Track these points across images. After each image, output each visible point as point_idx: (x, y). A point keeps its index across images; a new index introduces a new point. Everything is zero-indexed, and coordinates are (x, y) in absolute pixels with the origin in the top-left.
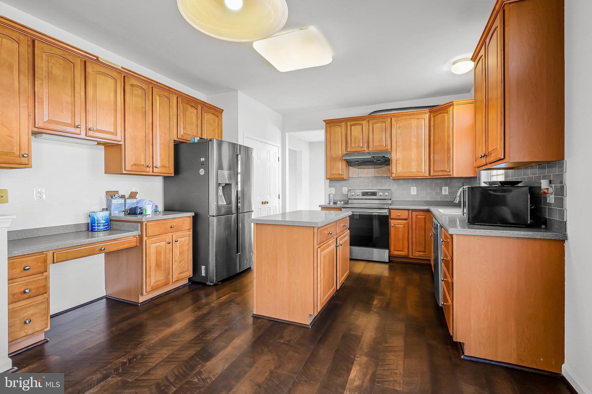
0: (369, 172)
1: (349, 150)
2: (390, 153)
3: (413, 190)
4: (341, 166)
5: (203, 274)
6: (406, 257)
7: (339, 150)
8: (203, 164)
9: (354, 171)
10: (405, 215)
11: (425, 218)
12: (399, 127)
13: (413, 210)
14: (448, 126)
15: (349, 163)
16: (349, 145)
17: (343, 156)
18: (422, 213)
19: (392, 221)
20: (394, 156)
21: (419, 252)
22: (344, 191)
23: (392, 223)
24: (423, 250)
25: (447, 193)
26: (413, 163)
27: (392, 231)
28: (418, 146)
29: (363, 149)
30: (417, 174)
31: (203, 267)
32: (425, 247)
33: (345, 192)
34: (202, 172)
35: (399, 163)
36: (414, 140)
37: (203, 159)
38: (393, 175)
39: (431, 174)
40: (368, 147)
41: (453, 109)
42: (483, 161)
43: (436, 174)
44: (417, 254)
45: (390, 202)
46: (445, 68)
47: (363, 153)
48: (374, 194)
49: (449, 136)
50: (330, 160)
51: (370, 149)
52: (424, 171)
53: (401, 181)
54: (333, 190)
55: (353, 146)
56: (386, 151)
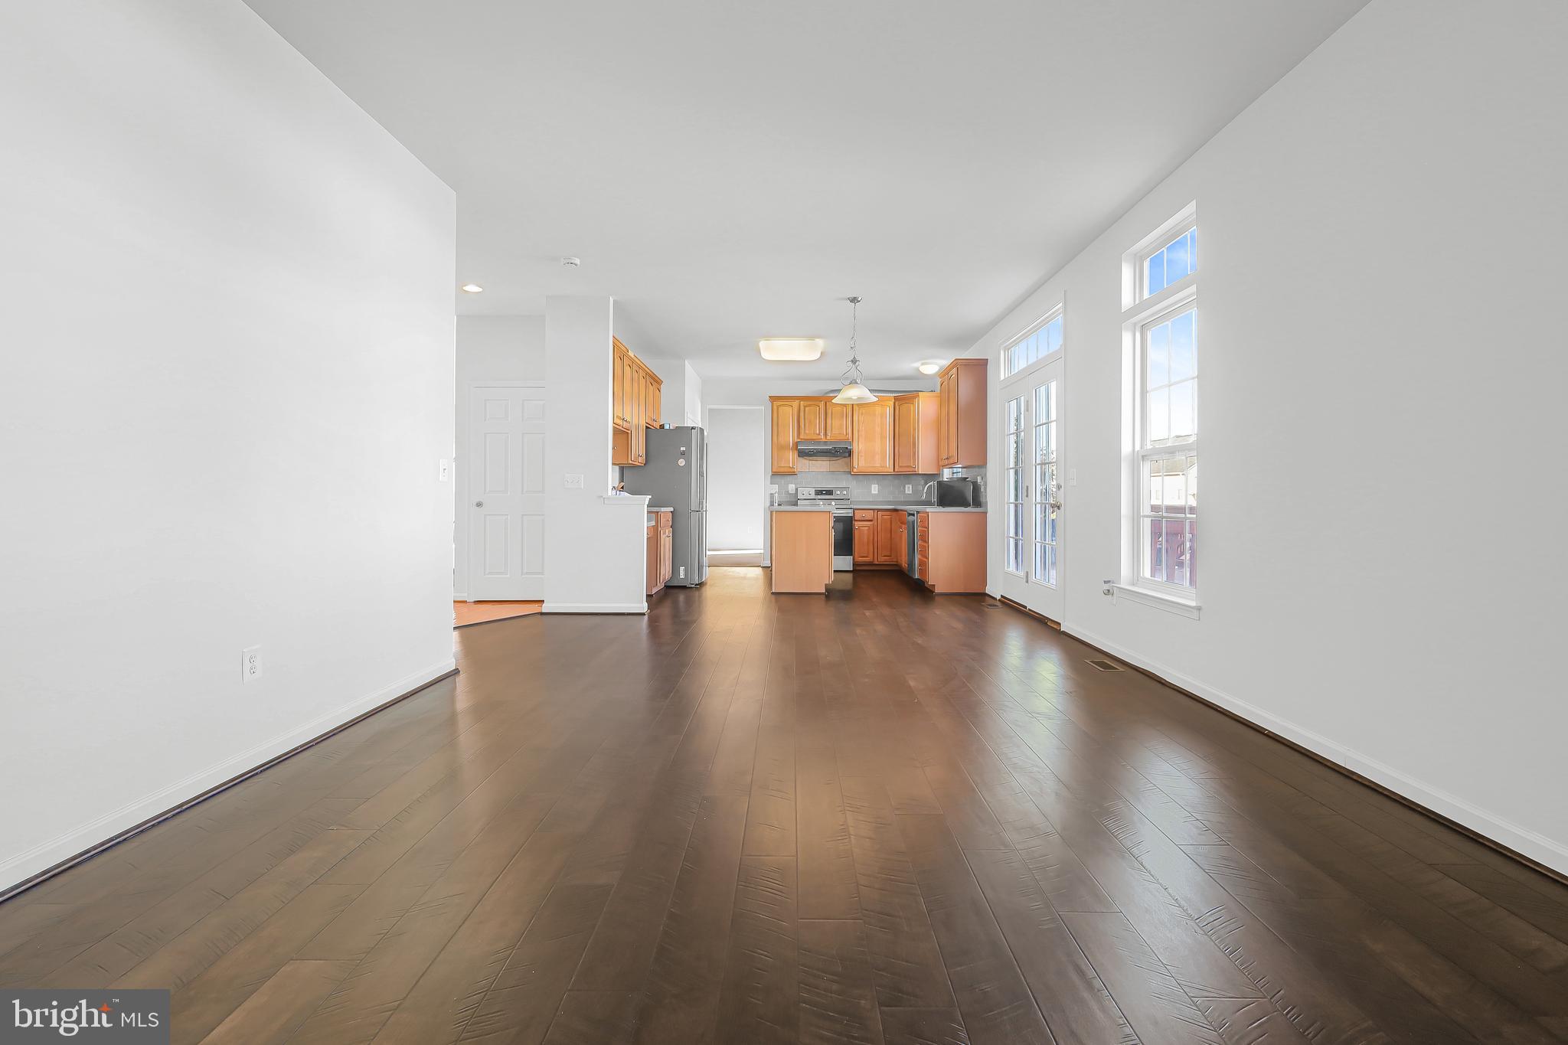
0: (822, 465)
1: (802, 437)
2: (851, 443)
3: (875, 489)
4: (792, 456)
5: (682, 576)
6: (871, 564)
7: (791, 438)
8: (683, 453)
9: (804, 465)
10: (869, 515)
11: (891, 518)
12: (862, 414)
13: (879, 510)
14: (914, 419)
15: (803, 454)
16: (802, 431)
17: (796, 444)
18: (888, 513)
19: (856, 523)
20: (855, 448)
21: (885, 556)
22: (790, 489)
23: (857, 525)
24: (888, 554)
25: (911, 492)
26: (877, 457)
27: (856, 534)
28: (883, 438)
29: (819, 437)
30: (881, 469)
31: (682, 568)
32: (891, 551)
33: (792, 490)
34: (682, 462)
35: (861, 456)
36: (878, 429)
37: (683, 449)
38: (855, 470)
39: (896, 470)
40: (826, 434)
41: (918, 401)
42: (946, 462)
43: (901, 470)
44: (882, 559)
45: (849, 502)
46: (916, 365)
47: (818, 443)
48: (829, 492)
49: (914, 429)
50: (777, 448)
51: (828, 437)
52: (888, 466)
53: (860, 477)
54: (775, 488)
55: (807, 432)
56: (847, 441)
